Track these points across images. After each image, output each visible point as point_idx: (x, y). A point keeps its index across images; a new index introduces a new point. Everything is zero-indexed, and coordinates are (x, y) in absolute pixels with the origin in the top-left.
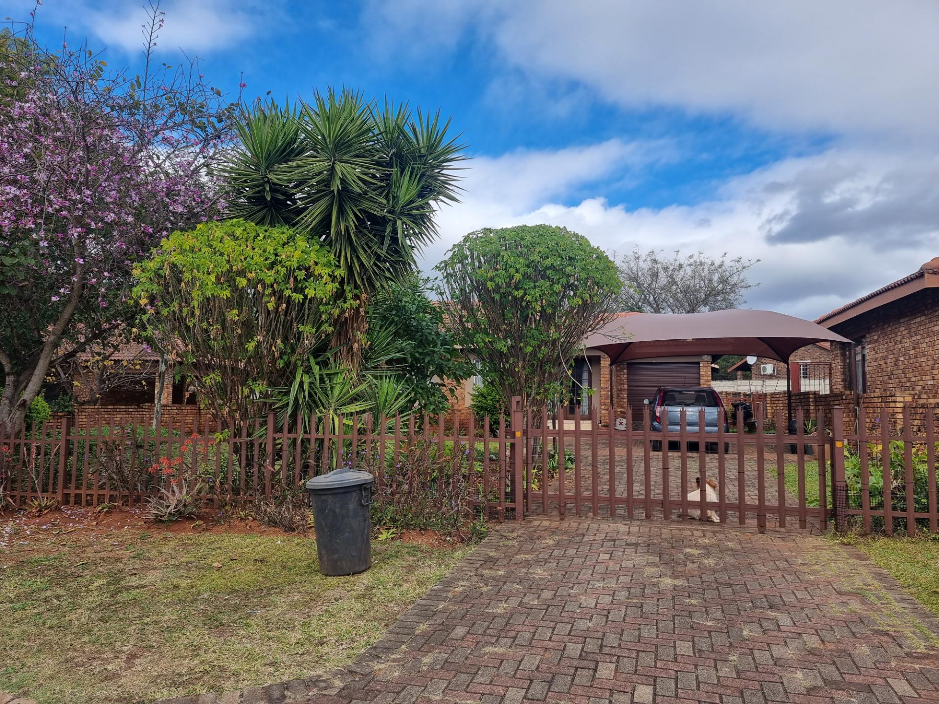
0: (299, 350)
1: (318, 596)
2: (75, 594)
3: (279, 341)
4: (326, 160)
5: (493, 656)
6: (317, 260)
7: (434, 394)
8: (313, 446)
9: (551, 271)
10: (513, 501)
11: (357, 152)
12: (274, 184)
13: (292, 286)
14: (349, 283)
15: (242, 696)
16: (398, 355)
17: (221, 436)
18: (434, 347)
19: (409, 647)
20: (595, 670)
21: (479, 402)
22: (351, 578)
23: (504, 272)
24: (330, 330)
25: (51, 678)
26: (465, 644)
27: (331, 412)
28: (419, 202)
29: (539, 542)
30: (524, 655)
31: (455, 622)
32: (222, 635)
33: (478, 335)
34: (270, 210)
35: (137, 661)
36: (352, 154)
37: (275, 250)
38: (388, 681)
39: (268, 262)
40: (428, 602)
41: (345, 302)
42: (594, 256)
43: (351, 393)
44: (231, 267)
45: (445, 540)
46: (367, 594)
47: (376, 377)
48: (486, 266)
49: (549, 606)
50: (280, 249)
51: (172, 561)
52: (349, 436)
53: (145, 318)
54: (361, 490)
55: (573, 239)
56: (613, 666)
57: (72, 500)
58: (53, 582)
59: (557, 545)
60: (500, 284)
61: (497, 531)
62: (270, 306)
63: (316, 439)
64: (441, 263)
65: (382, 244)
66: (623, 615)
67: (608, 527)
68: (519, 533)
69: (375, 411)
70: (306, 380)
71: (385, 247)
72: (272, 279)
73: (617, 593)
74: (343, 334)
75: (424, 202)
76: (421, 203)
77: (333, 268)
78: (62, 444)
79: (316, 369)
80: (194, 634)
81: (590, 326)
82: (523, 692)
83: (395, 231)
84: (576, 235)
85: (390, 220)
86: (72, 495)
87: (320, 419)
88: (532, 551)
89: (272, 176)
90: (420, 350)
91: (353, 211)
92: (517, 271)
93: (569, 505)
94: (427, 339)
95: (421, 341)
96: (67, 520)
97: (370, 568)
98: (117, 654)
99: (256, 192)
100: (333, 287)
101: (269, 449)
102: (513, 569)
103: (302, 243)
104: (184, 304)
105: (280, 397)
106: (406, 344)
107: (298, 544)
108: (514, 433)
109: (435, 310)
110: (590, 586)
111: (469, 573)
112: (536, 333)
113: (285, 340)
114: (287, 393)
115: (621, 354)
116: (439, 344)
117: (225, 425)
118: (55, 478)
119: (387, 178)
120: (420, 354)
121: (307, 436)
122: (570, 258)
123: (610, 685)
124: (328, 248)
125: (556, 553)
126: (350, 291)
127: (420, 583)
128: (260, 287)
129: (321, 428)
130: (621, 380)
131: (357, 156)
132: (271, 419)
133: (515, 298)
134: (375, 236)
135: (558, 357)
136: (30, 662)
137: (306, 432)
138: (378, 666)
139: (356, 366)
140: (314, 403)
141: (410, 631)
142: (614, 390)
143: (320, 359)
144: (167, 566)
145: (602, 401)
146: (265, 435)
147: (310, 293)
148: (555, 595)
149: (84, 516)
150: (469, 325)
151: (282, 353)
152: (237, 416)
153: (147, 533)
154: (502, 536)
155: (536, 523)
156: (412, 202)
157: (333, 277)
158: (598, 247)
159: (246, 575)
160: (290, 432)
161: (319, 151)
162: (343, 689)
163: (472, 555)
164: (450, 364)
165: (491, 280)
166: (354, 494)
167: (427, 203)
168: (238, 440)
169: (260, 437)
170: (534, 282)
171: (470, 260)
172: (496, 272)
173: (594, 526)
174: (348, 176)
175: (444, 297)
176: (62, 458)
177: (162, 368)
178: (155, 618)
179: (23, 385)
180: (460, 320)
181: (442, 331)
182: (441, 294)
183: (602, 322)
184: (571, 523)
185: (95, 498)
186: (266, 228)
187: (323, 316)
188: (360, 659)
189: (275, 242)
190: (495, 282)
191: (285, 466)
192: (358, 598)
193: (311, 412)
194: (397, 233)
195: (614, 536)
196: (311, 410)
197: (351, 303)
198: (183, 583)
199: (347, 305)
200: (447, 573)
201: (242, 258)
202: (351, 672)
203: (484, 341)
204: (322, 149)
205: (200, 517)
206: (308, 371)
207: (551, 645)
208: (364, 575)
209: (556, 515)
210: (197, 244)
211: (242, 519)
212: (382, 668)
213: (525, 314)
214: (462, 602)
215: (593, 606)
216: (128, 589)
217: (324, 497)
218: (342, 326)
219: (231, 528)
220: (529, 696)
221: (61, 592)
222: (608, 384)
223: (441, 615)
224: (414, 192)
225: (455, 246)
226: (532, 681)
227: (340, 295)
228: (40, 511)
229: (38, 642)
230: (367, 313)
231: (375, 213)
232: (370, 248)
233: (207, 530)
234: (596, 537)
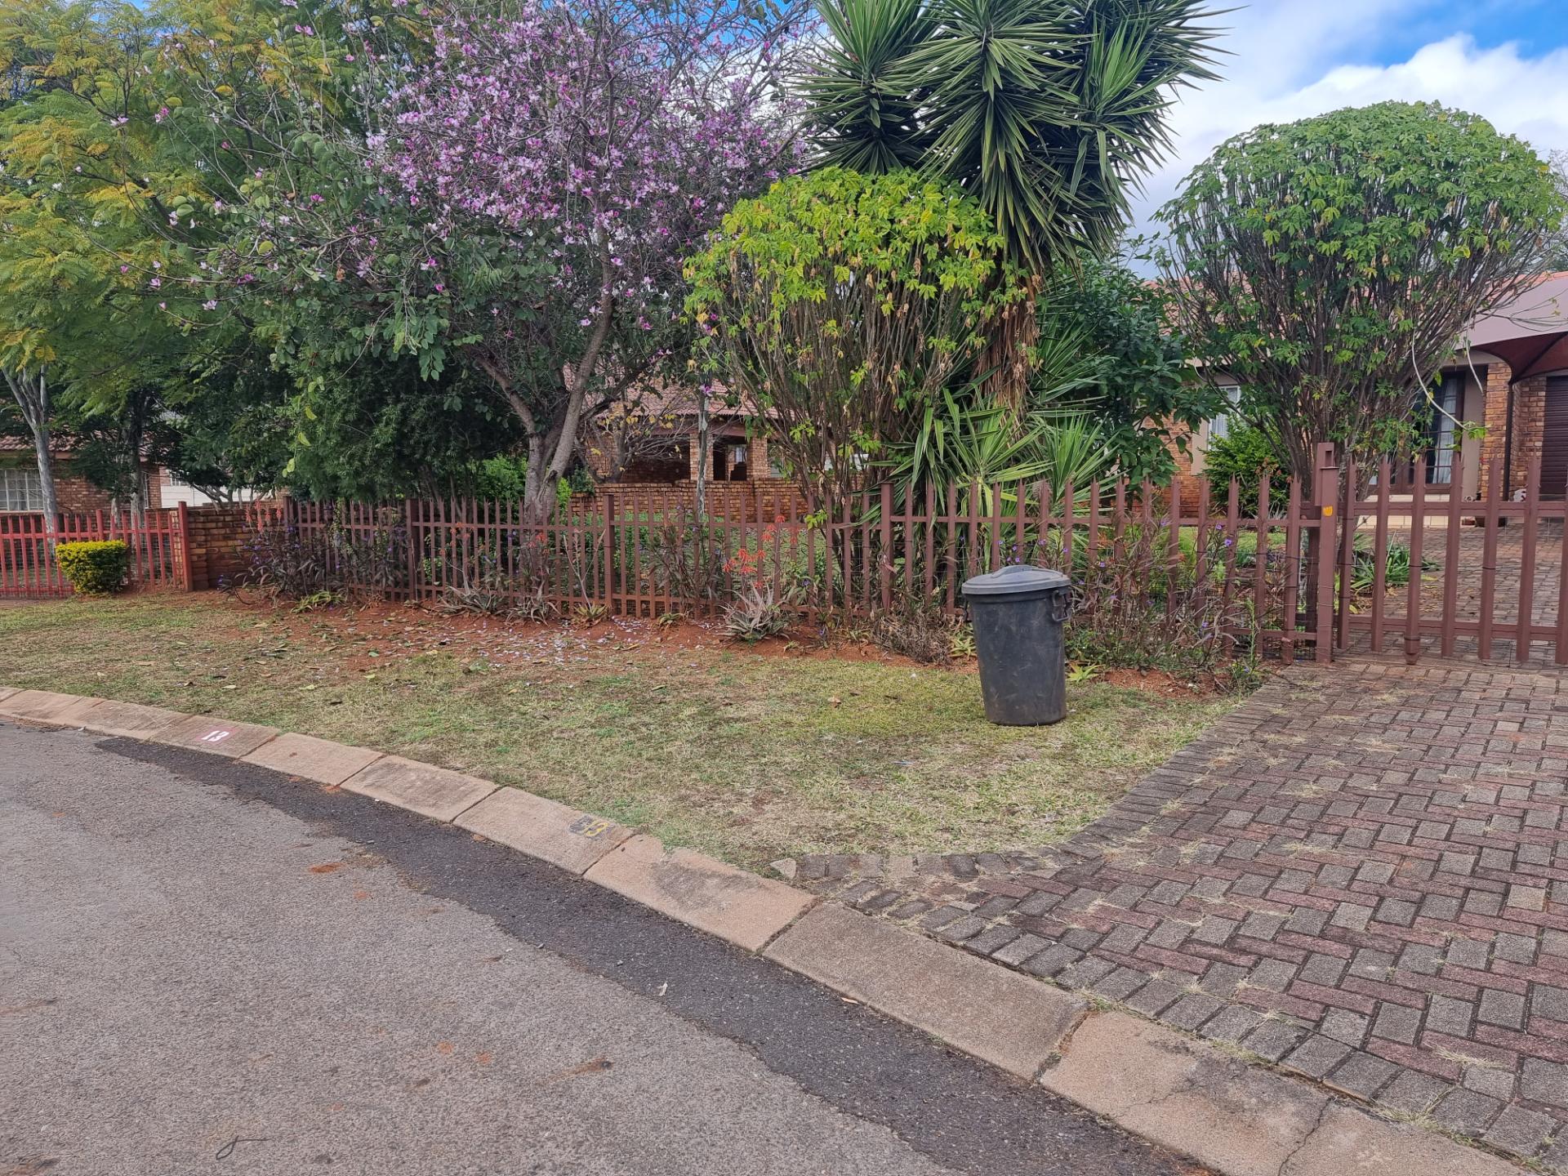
0: (928, 381)
1: (992, 750)
2: (664, 723)
3: (897, 367)
4: (971, 39)
5: (1305, 857)
6: (957, 224)
7: (1148, 449)
8: (953, 534)
9: (1403, 197)
10: (1311, 628)
11: (1026, 13)
12: (885, 97)
13: (918, 272)
14: (1010, 257)
15: (916, 863)
16: (1089, 380)
17: (814, 520)
18: (1151, 362)
19: (1153, 829)
20: (1506, 895)
21: (1220, 465)
22: (1037, 730)
23: (1300, 209)
24: (979, 342)
25: (670, 815)
26: (1251, 835)
27: (980, 480)
28: (1140, 90)
29: (1367, 697)
30: (1363, 862)
31: (1226, 804)
32: (867, 787)
33: (1238, 336)
34: (877, 144)
35: (767, 808)
36: (1018, 18)
37: (890, 213)
38: (1129, 871)
39: (881, 234)
40: (1173, 773)
41: (1003, 292)
42: (1504, 154)
43: (1011, 449)
44: (826, 249)
45: (1184, 688)
46: (1067, 754)
47: (1051, 422)
48: (1260, 200)
49: (1401, 795)
50: (898, 211)
51: (773, 692)
52: (1010, 519)
53: (704, 342)
54: (1050, 598)
55: (1456, 124)
56: (1542, 893)
57: (624, 607)
58: (633, 709)
59: (1406, 703)
60: (1292, 232)
61: (1282, 677)
62: (886, 309)
63: (958, 524)
64: (1167, 206)
65: (1069, 179)
66: (1555, 819)
67: (1507, 679)
68: (1328, 681)
69: (1053, 476)
70: (940, 429)
71: (1074, 186)
72: (888, 263)
73: (1539, 784)
74: (997, 349)
75: (1148, 89)
76: (1142, 93)
77: (985, 234)
78: (605, 533)
79: (954, 410)
80: (828, 783)
81: (1483, 302)
82: (1369, 912)
83: (1093, 154)
84: (1462, 116)
85: (1084, 133)
86: (624, 602)
87: (961, 493)
88: (1353, 711)
89: (880, 84)
90: (1124, 371)
91: (1019, 125)
92: (1329, 202)
93: (1424, 641)
94: (1137, 350)
95: (1126, 354)
96: (623, 635)
97: (1064, 718)
98: (740, 797)
99: (857, 117)
100: (984, 267)
101: (885, 538)
102: (1321, 735)
103: (932, 197)
104: (756, 318)
105: (898, 458)
106: (1100, 362)
107: (942, 680)
108: (1319, 509)
109: (1151, 296)
110: (1481, 771)
111: (1240, 737)
112: (1362, 323)
113: (906, 365)
114: (910, 452)
115: (1538, 357)
116: (1161, 357)
117: (818, 504)
118: (602, 580)
119: (1081, 54)
120: (1124, 377)
121: (943, 519)
122: (1449, 165)
123: (1538, 918)
124: (974, 200)
125: (1404, 715)
126: (1012, 272)
127: (1154, 745)
128: (869, 278)
129: (964, 506)
130: (1530, 413)
131: (1026, 21)
132: (886, 492)
133: (1321, 258)
134: (1056, 167)
135: (1408, 365)
136: (639, 796)
137: (939, 514)
138: (1107, 850)
139: (1018, 400)
140: (952, 466)
141: (1151, 809)
142: (1515, 433)
143: (959, 394)
144: (768, 697)
145: (1486, 456)
146: (878, 517)
147: (948, 281)
148: (1410, 779)
149: (642, 630)
150: (1219, 319)
151: (902, 387)
152: (837, 489)
153: (728, 653)
154: (1293, 686)
155: (1358, 668)
156: (1126, 92)
157: (984, 250)
158: (1513, 136)
159: (878, 716)
160: (915, 513)
161: (959, 22)
162: (1061, 872)
163: (1240, 710)
164: (1178, 393)
165: (1273, 225)
166: (1040, 604)
167: (1154, 92)
168: (837, 527)
169: (871, 521)
170: (1364, 223)
171: (1225, 195)
172: (1283, 211)
173: (1481, 676)
174: (1015, 63)
175: (1172, 268)
176: (607, 551)
177: (703, 425)
178: (773, 758)
179: (551, 450)
180: (1202, 311)
181: (1165, 334)
182: (1166, 265)
183: (1509, 293)
184: (1431, 671)
185: (652, 607)
186: (872, 177)
187: (968, 321)
188: (1078, 839)
189: (890, 200)
190: (1280, 229)
191: (909, 567)
192: (1054, 757)
193: (947, 480)
194: (1097, 157)
195: (1527, 693)
196: (947, 478)
197: (1014, 292)
198: (797, 719)
199: (1007, 298)
200: (1200, 735)
201: (842, 232)
202: (1068, 853)
203: (1250, 347)
204: (968, 20)
205: (793, 637)
206: (942, 413)
207: (1412, 851)
208: (1058, 727)
209: (1398, 657)
210: (773, 217)
211: (853, 641)
212: (1118, 853)
213: (1340, 287)
214: (1233, 776)
215: (1492, 800)
216: (727, 721)
217: (991, 607)
218: (998, 334)
219: (838, 652)
220: (1380, 916)
221: (647, 719)
222: (1503, 422)
223: (1200, 792)
224: (1128, 76)
225: (1197, 168)
226: (1382, 899)
227: (995, 281)
228: (589, 621)
229: (641, 775)
230: (1038, 309)
231: (1059, 123)
232: (1047, 190)
233: (805, 654)
234: (1487, 695)
